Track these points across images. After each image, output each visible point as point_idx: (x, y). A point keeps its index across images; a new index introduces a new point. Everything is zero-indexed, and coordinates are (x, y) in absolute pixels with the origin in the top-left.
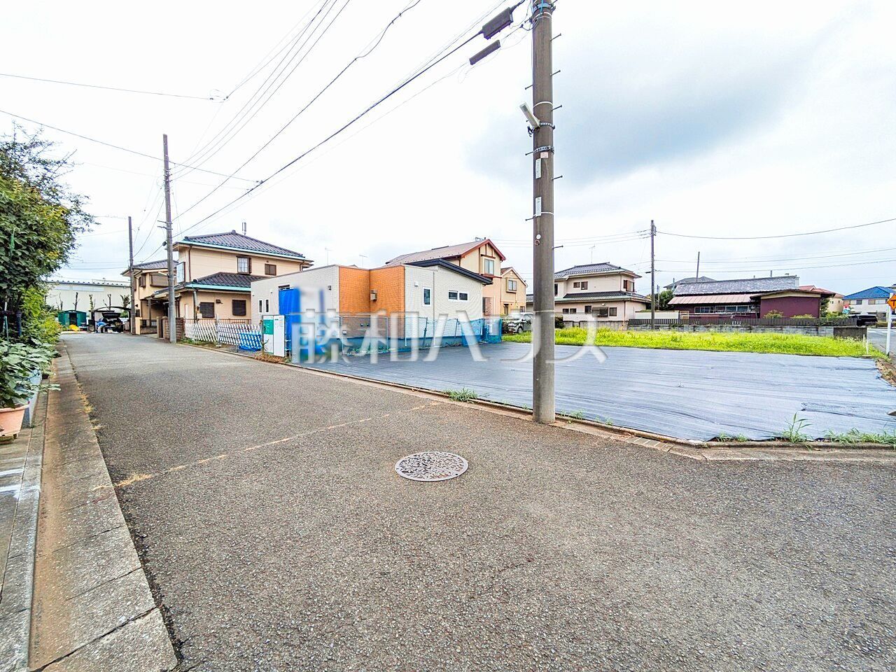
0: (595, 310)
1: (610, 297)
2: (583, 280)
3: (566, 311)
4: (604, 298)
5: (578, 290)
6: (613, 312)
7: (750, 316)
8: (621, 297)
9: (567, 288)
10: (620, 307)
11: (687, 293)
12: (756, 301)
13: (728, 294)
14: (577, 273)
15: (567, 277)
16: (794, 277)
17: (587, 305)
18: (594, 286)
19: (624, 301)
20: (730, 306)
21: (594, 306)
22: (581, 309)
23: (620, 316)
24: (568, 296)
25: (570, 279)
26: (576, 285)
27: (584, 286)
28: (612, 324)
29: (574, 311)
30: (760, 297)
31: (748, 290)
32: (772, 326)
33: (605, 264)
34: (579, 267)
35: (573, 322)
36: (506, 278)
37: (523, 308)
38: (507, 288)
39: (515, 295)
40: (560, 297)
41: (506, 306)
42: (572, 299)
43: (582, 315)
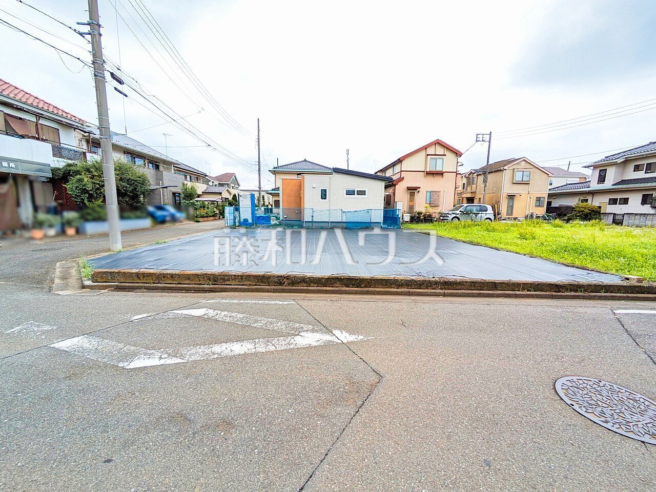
2: (645, 162)
3: (613, 202)
5: (640, 175)
9: (622, 173)
15: (621, 160)
17: (646, 193)
22: (636, 199)
24: (623, 182)
25: (627, 162)
26: (637, 168)
27: (650, 168)
29: (625, 201)
35: (614, 214)
36: (514, 169)
37: (542, 199)
38: (513, 180)
39: (527, 186)
40: (608, 184)
41: (511, 197)
42: (625, 186)
43: (635, 204)
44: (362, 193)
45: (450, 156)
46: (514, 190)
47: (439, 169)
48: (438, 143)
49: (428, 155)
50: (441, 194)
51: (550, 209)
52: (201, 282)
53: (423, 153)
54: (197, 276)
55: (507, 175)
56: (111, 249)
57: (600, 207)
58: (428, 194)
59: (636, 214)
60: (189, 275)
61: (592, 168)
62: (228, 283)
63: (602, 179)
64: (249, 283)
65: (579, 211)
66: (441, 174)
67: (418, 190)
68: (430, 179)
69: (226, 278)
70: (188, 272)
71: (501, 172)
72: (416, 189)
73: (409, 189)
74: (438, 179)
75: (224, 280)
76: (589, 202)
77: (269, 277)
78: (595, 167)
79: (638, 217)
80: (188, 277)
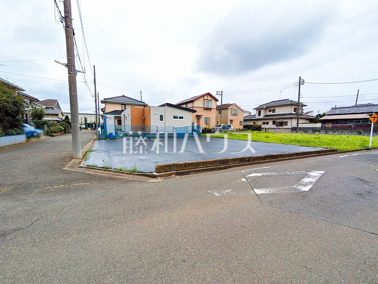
0: (278, 123)
2: (272, 109)
3: (264, 123)
4: (281, 117)
5: (271, 113)
6: (286, 123)
8: (291, 116)
9: (266, 112)
10: (289, 121)
11: (333, 113)
15: (265, 107)
17: (274, 120)
18: (279, 111)
19: (291, 118)
21: (277, 121)
22: (271, 122)
23: (289, 126)
24: (266, 116)
25: (267, 108)
26: (270, 111)
27: (274, 111)
28: (285, 130)
29: (268, 123)
33: (286, 100)
34: (274, 102)
35: (266, 128)
36: (232, 109)
37: (242, 122)
38: (232, 113)
39: (236, 116)
40: (262, 116)
41: (231, 121)
42: (267, 117)
43: (271, 125)
44: (182, 118)
45: (213, 101)
46: (233, 118)
47: (210, 107)
48: (209, 94)
49: (205, 100)
50: (211, 119)
51: (244, 127)
52: (217, 165)
53: (202, 99)
54: (215, 161)
55: (229, 111)
56: (74, 157)
57: (261, 125)
58: (205, 118)
59: (272, 128)
60: (212, 161)
61: (256, 110)
62: (229, 163)
63: (259, 115)
64: (238, 162)
65: (255, 127)
66: (210, 109)
67: (201, 116)
68: (206, 111)
69: (228, 161)
70: (211, 160)
71: (227, 110)
72: (200, 116)
73: (197, 116)
74: (209, 111)
75: (227, 162)
76: (256, 123)
77: (245, 158)
78: (257, 109)
79: (273, 129)
80: (211, 163)
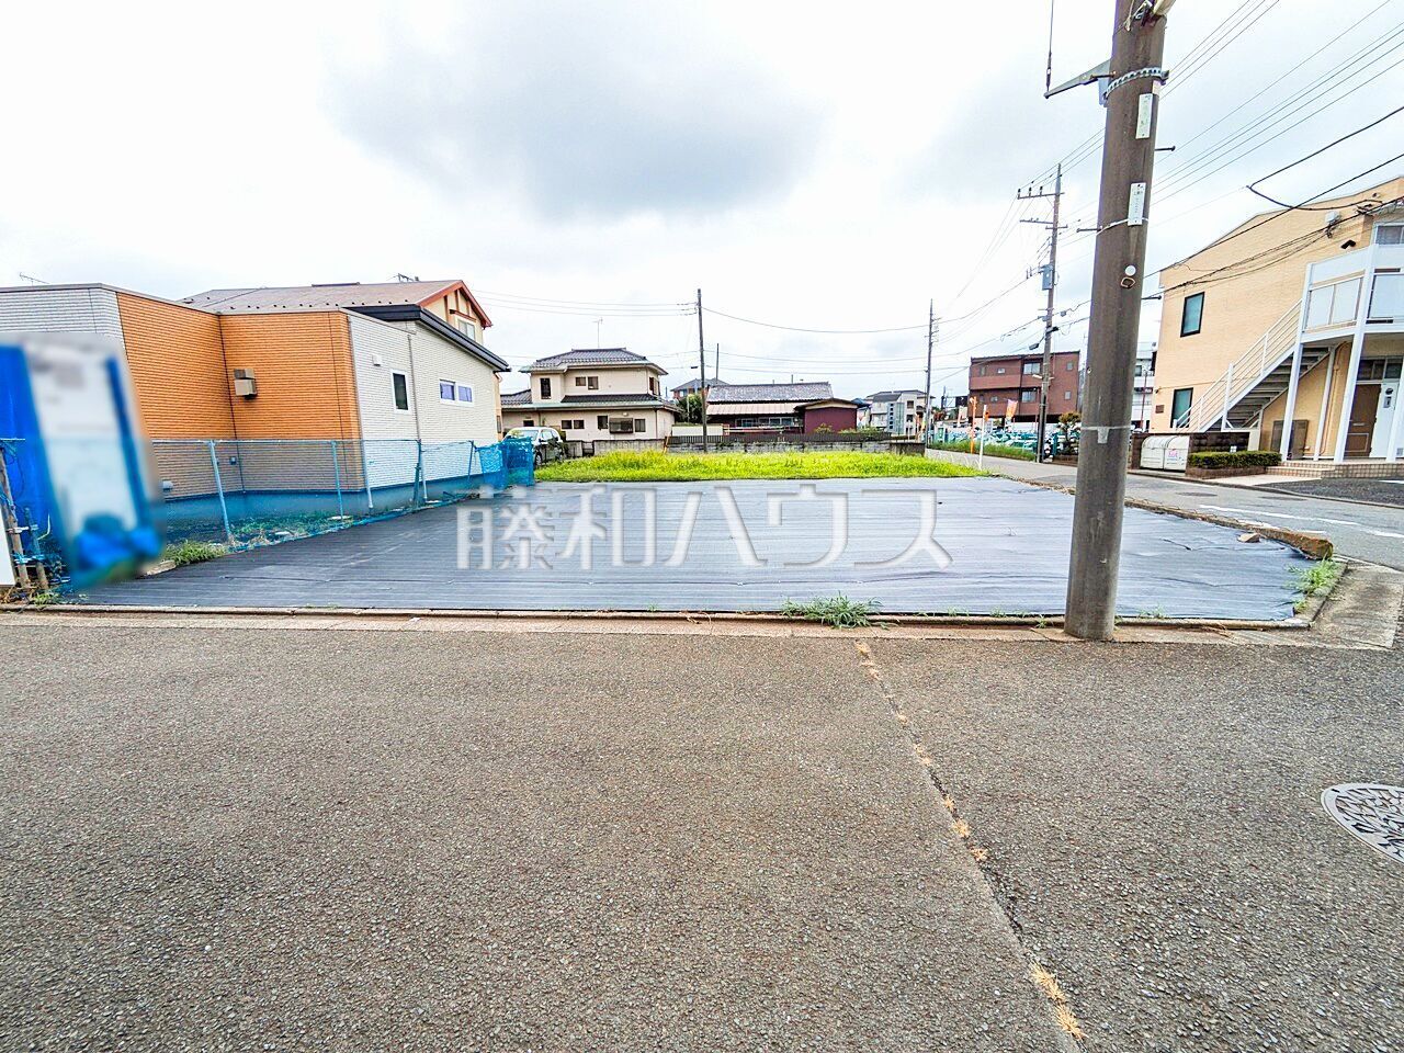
0: (614, 423)
1: (635, 403)
2: (585, 375)
3: (570, 425)
4: (627, 404)
5: (584, 391)
6: (640, 426)
7: (794, 430)
8: (651, 403)
9: (565, 387)
10: (649, 418)
12: (800, 412)
13: (768, 402)
14: (580, 362)
15: (564, 367)
16: (826, 384)
17: (601, 414)
18: (609, 384)
19: (655, 409)
20: (774, 418)
21: (611, 416)
23: (649, 434)
24: (567, 399)
25: (570, 370)
26: (579, 382)
28: (642, 444)
29: (581, 425)
30: (804, 406)
31: (788, 397)
32: (823, 442)
33: (620, 350)
34: (580, 351)
35: (582, 442)
40: (555, 400)
43: (593, 428)
45: (477, 324)
48: (461, 289)
49: (452, 312)
53: (440, 308)
59: (602, 441)
61: (531, 374)
63: (546, 393)
76: (536, 424)
78: (534, 371)
79: (608, 444)
